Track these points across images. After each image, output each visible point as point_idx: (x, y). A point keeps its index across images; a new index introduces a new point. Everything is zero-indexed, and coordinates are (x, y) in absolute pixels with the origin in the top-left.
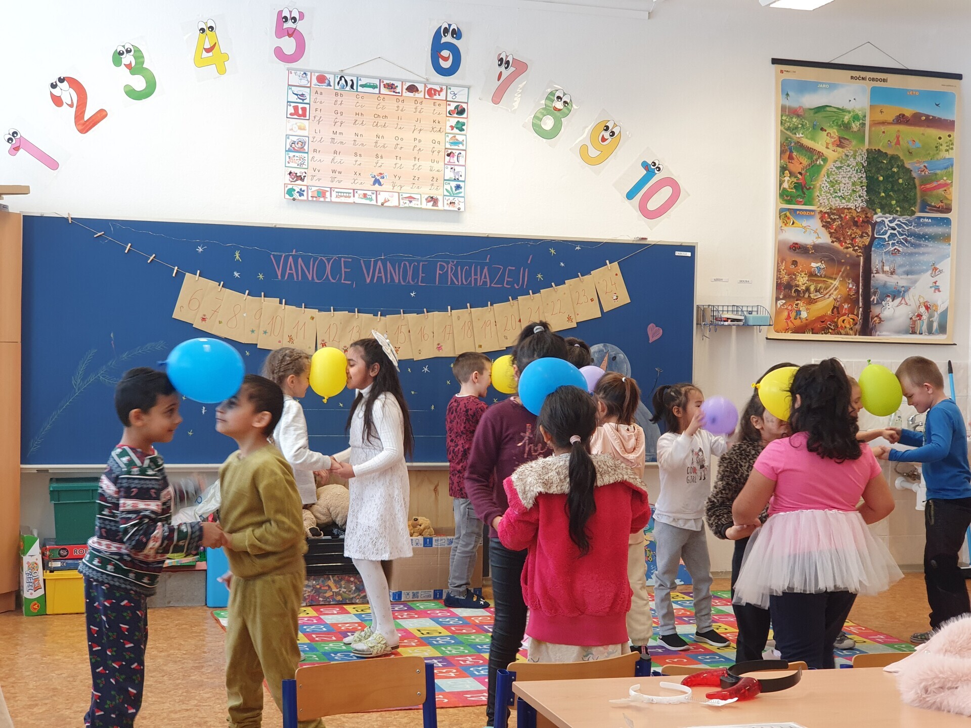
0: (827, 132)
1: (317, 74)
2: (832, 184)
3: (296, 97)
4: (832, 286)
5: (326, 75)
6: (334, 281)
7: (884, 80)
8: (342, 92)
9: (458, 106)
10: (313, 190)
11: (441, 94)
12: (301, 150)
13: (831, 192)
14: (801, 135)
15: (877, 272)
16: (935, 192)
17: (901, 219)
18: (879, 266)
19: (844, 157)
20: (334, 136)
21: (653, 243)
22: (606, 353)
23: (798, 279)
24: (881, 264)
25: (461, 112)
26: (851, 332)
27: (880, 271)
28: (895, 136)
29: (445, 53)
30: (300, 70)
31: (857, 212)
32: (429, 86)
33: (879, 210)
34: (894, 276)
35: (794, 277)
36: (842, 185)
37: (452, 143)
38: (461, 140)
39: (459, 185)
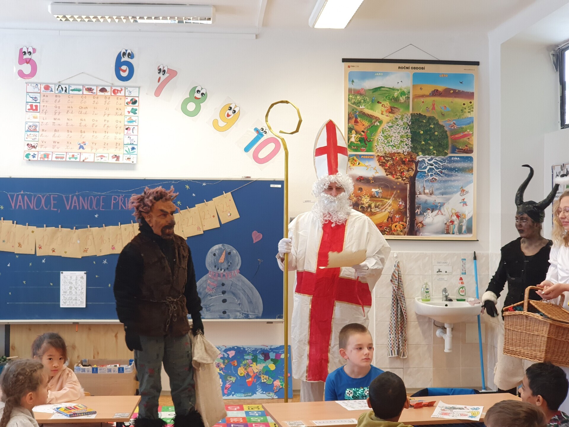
0: (382, 104)
1: (44, 85)
2: (386, 137)
3: (32, 99)
4: (387, 203)
5: (50, 85)
6: (46, 209)
7: (423, 68)
8: (60, 94)
9: (133, 99)
10: (41, 154)
11: (122, 92)
12: (35, 130)
13: (386, 142)
14: (363, 107)
15: (420, 194)
16: (462, 140)
17: (437, 159)
18: (421, 190)
19: (394, 119)
20: (54, 121)
21: (255, 180)
22: (224, 250)
23: (363, 199)
24: (423, 188)
25: (134, 102)
26: (401, 233)
27: (422, 193)
28: (431, 104)
29: (124, 67)
30: (34, 83)
31: (405, 155)
32: (114, 88)
33: (421, 153)
34: (433, 196)
35: (360, 198)
36: (393, 138)
37: (128, 122)
38: (134, 120)
39: (134, 147)
